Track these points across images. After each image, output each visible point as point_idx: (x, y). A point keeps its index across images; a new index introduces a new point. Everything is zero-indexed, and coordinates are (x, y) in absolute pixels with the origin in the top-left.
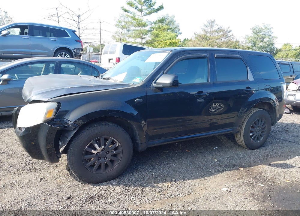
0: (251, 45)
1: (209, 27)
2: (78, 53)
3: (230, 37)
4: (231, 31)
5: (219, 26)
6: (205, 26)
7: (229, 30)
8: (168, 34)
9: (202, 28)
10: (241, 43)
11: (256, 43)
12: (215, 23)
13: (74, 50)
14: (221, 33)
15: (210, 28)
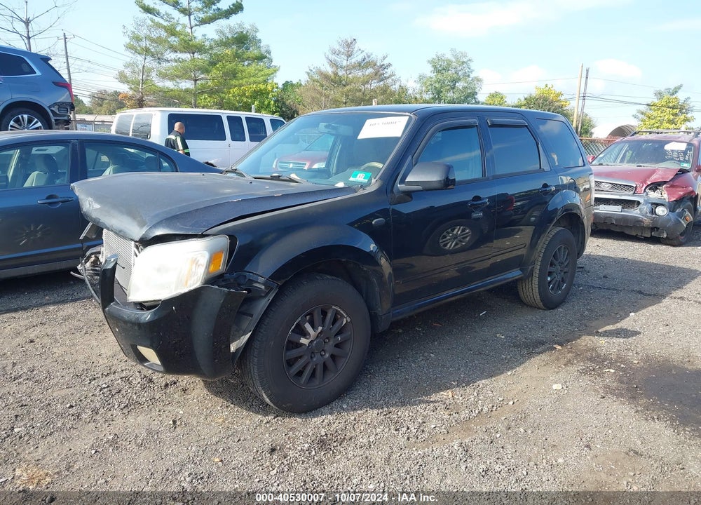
0: (431, 96)
1: (343, 56)
2: (64, 116)
3: (388, 78)
4: (390, 65)
5: (364, 54)
6: (334, 52)
7: (386, 62)
8: (260, 71)
9: (327, 58)
10: (410, 92)
11: (442, 92)
12: (356, 47)
13: (53, 109)
14: (370, 71)
15: (346, 58)
